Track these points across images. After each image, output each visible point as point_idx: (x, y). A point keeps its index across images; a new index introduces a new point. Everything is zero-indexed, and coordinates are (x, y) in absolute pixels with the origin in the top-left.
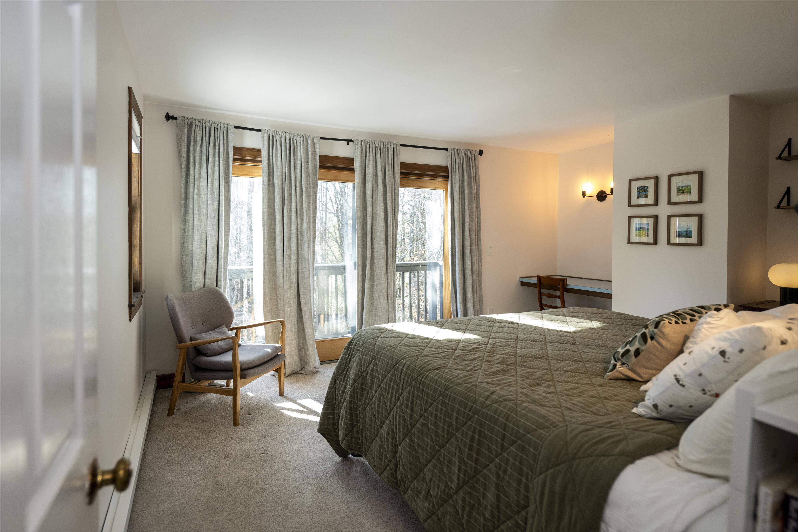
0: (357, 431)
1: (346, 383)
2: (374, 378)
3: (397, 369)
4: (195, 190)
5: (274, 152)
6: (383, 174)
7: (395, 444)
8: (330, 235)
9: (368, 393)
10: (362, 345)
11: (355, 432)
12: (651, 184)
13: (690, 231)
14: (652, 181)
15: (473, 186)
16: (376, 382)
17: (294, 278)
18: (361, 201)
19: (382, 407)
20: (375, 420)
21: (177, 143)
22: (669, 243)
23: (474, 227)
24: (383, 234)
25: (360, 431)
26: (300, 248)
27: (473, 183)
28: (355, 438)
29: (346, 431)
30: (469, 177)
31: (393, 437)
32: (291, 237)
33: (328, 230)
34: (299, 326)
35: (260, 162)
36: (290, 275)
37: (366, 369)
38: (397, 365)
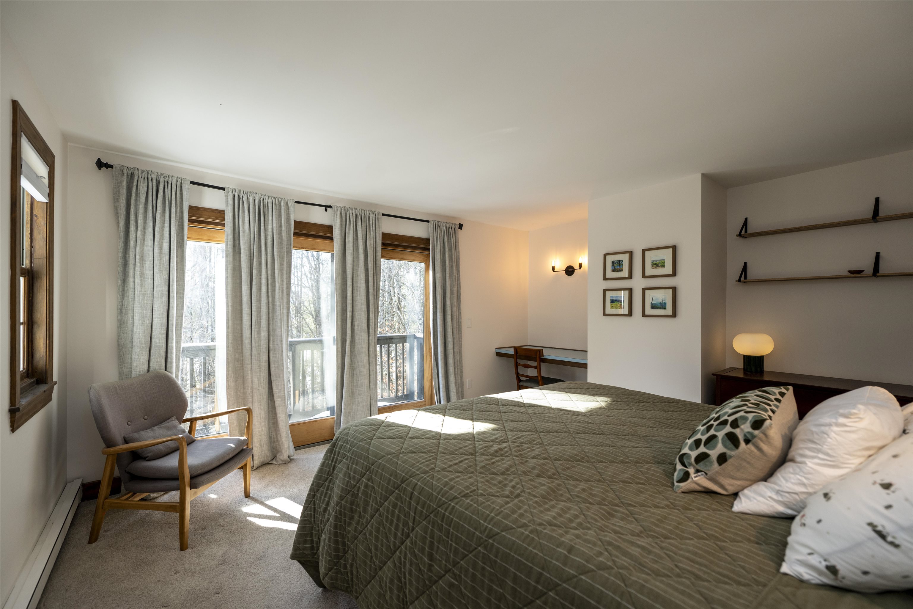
0: (345, 565)
1: (329, 498)
2: (369, 497)
3: (404, 491)
4: (137, 254)
5: (240, 214)
6: (364, 243)
7: (403, 599)
8: (305, 308)
9: (360, 516)
10: (350, 449)
11: (342, 565)
12: (625, 258)
13: (664, 303)
14: (627, 256)
15: (454, 259)
16: (372, 505)
17: (264, 357)
18: (341, 272)
19: (382, 541)
20: (372, 557)
21: (114, 197)
22: (644, 315)
23: (455, 300)
24: (364, 306)
25: (348, 566)
26: (271, 323)
27: (453, 256)
28: (342, 574)
29: (329, 565)
30: (450, 250)
31: (401, 589)
32: (260, 311)
33: (303, 304)
34: (270, 410)
35: (223, 225)
36: (259, 354)
37: (357, 483)
38: (404, 485)
